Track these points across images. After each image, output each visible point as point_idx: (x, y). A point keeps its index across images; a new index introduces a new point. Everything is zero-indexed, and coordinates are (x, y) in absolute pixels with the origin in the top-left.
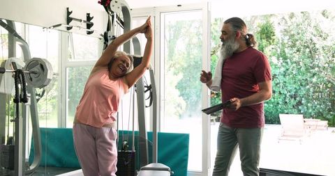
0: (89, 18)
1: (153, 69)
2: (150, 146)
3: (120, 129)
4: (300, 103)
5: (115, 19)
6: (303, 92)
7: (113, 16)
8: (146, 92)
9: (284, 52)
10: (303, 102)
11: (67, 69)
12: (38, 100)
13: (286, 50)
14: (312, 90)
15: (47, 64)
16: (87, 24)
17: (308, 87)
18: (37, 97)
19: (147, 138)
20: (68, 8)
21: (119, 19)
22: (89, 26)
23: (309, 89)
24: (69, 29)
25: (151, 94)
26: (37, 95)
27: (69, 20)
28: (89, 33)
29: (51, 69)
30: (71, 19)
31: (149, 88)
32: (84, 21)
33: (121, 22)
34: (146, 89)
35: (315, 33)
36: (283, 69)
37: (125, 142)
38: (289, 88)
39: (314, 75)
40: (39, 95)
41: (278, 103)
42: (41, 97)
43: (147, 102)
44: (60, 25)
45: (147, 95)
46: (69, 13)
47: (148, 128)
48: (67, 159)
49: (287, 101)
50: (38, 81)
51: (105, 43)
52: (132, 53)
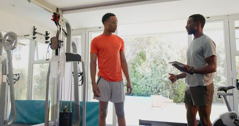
0: (47, 34)
1: (84, 61)
2: (81, 109)
3: (63, 100)
4: (159, 91)
5: (62, 31)
6: (160, 86)
7: (60, 29)
8: (79, 76)
9: (151, 65)
10: (160, 90)
12: (15, 83)
14: (164, 84)
16: (46, 37)
17: (162, 83)
18: (14, 81)
19: (79, 104)
20: (34, 27)
21: (64, 31)
22: (47, 38)
24: (34, 38)
25: (82, 77)
26: (14, 79)
27: (35, 33)
28: (47, 42)
30: (36, 33)
31: (81, 74)
32: (44, 35)
33: (65, 33)
34: (79, 74)
35: (165, 56)
36: (151, 74)
37: (66, 107)
38: (154, 84)
39: (165, 77)
41: (148, 91)
42: (17, 81)
43: (80, 83)
44: (29, 35)
45: (80, 78)
46: (35, 29)
47: (80, 99)
49: (153, 90)
52: (72, 52)
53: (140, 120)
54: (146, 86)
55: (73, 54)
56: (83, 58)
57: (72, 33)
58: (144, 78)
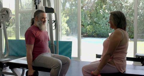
1: (56, 13)
2: (55, 46)
9: (110, 8)
11: (19, 14)
12: (7, 27)
13: (111, 7)
15: (9, 10)
18: (7, 26)
19: (54, 43)
29: (11, 13)
31: (55, 21)
34: (53, 22)
40: (7, 25)
41: (108, 29)
42: (8, 26)
43: (54, 28)
47: (54, 39)
48: (20, 52)
50: (5, 18)
51: (35, 1)
52: (47, 6)
53: (97, 55)
54: (106, 25)
55: (48, 8)
56: (55, 10)
58: (105, 18)
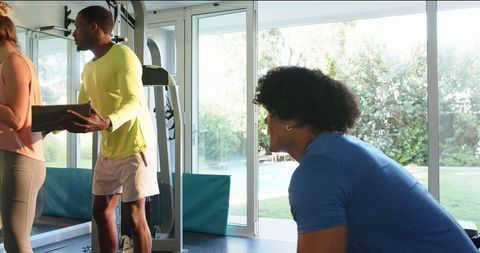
1: (175, 84)
5: (119, 11)
7: (116, 9)
8: (169, 118)
17: (370, 123)
20: (66, 8)
21: (125, 12)
23: (371, 126)
24: (66, 34)
25: (175, 121)
27: (67, 22)
34: (169, 114)
43: (171, 133)
44: (52, 27)
45: (170, 123)
46: (67, 13)
57: (147, 19)
